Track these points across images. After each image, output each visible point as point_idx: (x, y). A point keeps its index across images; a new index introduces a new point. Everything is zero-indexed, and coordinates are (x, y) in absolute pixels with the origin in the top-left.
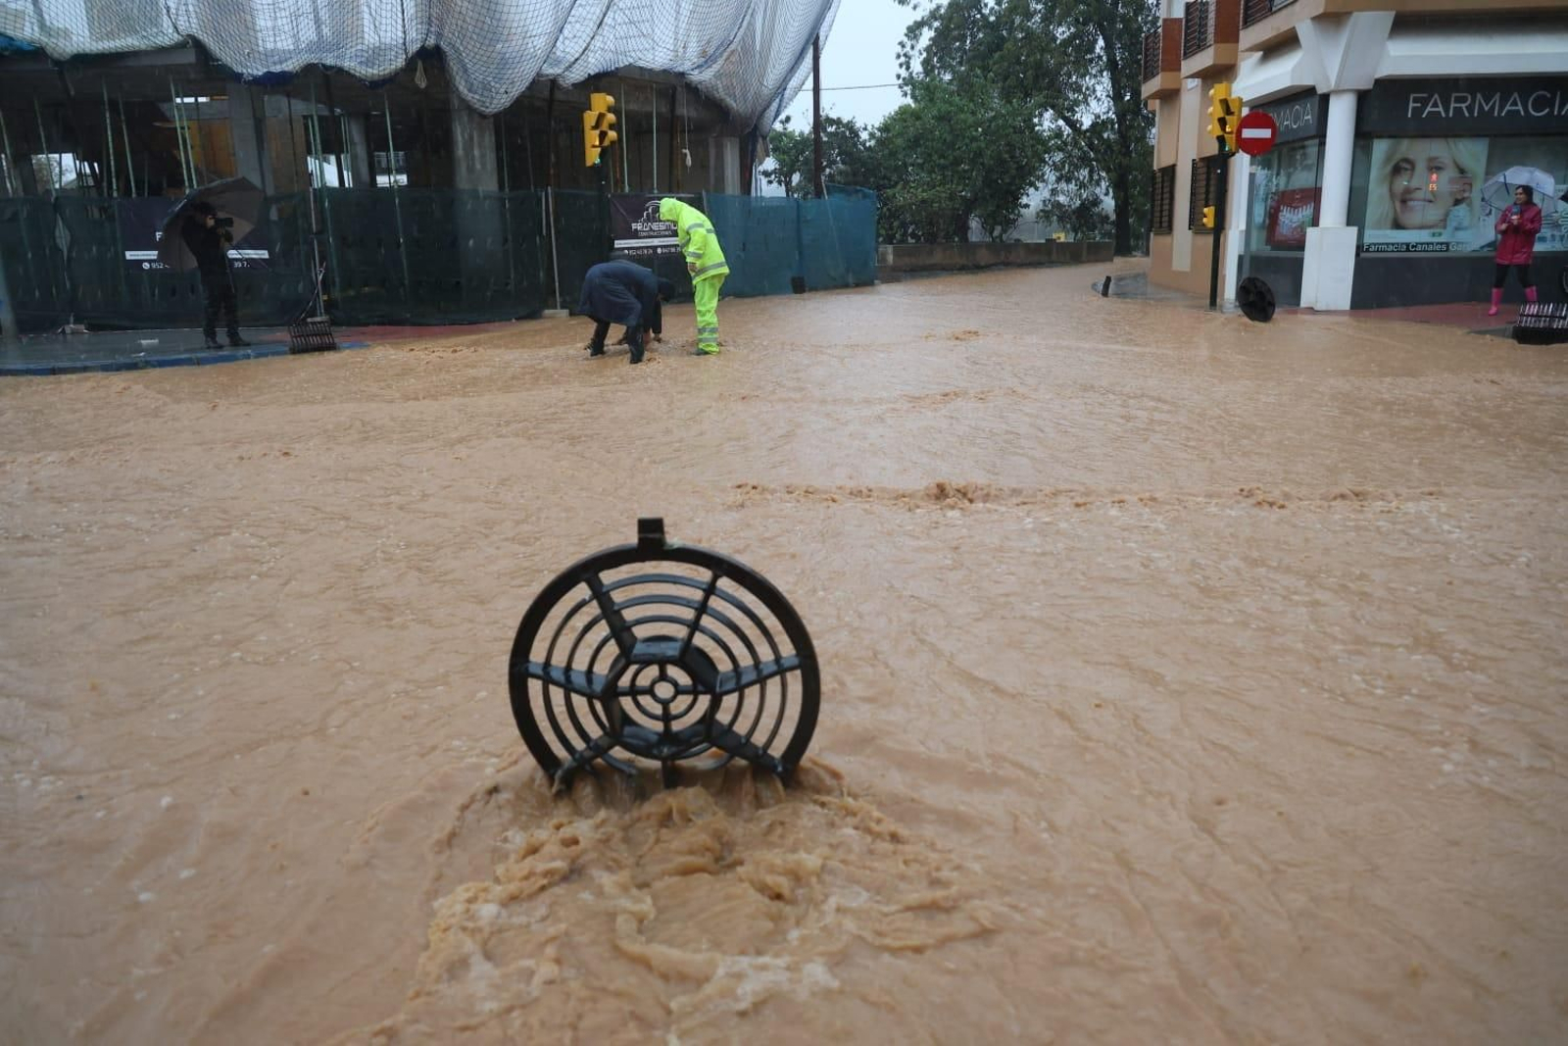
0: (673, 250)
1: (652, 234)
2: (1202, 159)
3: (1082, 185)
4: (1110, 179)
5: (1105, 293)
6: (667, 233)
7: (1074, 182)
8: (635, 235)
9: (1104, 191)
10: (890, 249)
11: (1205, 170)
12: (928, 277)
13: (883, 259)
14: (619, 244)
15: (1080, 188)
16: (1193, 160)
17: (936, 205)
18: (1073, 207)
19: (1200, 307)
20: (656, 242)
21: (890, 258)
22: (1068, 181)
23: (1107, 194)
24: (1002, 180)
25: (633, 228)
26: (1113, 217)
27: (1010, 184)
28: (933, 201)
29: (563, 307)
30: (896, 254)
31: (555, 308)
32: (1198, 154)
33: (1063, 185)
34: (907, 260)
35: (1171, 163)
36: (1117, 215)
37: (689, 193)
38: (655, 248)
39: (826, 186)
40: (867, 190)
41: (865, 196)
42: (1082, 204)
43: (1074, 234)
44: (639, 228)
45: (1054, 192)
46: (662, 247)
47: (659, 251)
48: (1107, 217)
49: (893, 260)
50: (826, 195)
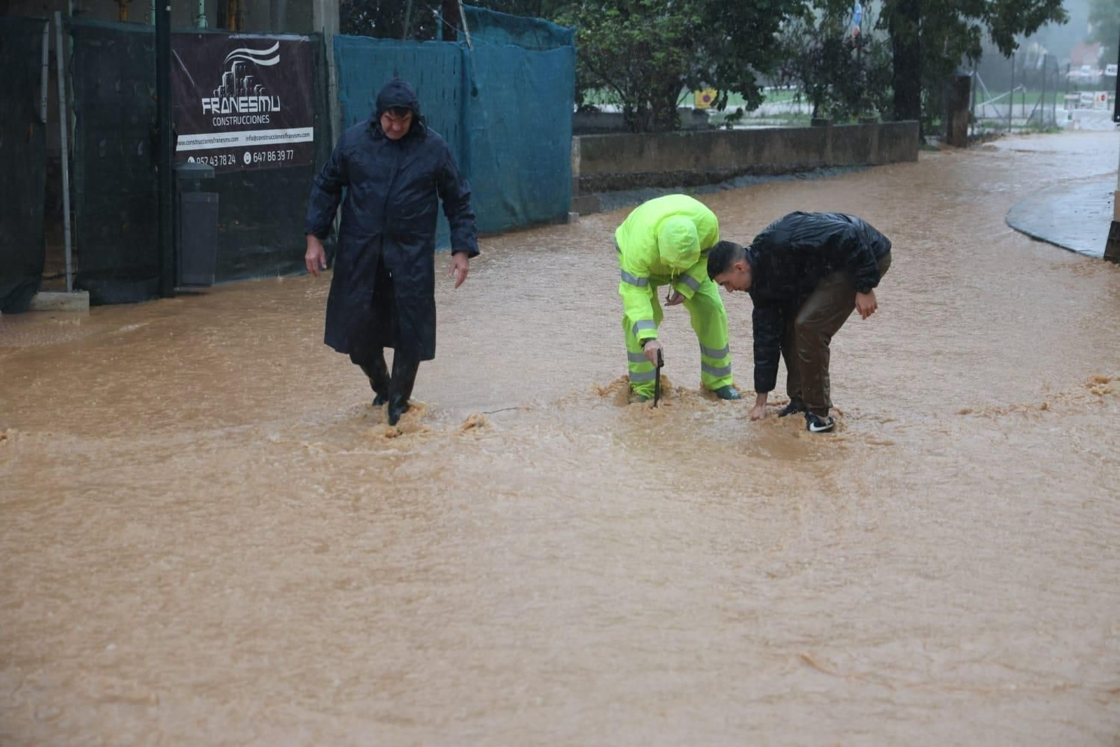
0: (271, 156)
1: (236, 120)
6: (260, 120)
8: (206, 123)
10: (576, 143)
14: (186, 142)
20: (242, 139)
21: (576, 163)
25: (205, 107)
29: (77, 286)
30: (586, 155)
31: (66, 291)
34: (603, 167)
37: (301, 35)
38: (239, 151)
40: (552, 24)
41: (551, 38)
44: (214, 108)
46: (252, 149)
47: (247, 158)
49: (581, 166)
50: (467, 33)
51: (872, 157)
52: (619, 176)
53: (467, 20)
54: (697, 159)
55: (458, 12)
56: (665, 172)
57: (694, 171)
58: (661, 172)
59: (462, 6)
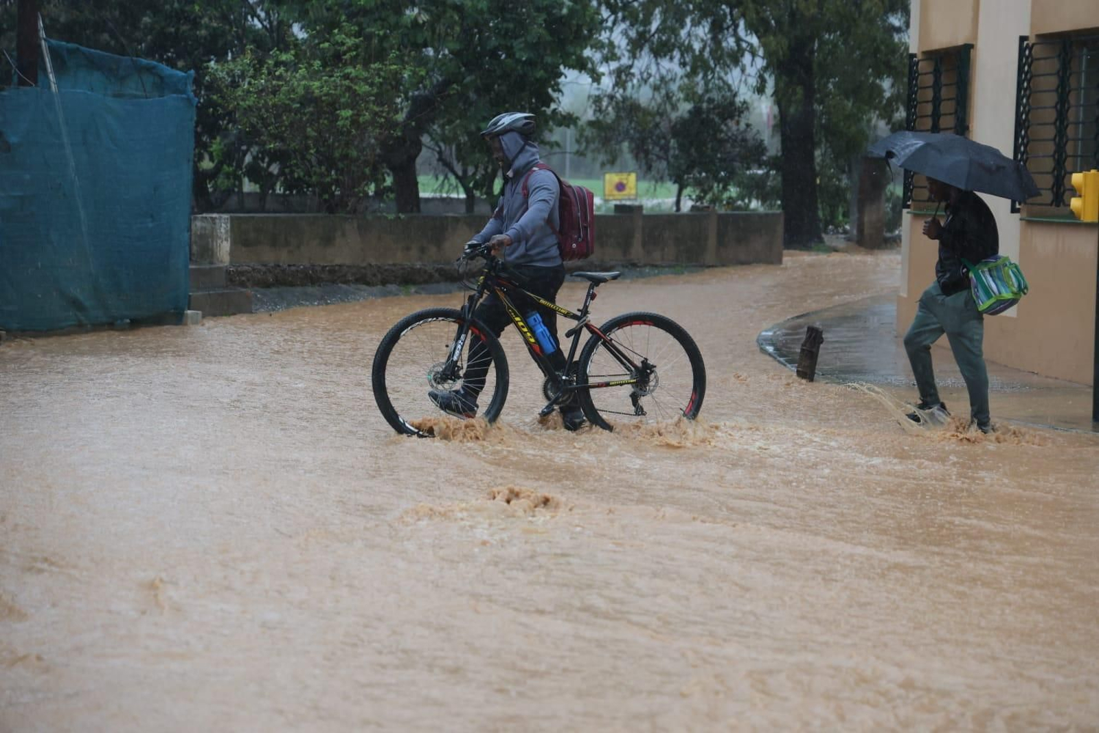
2: (1045, 38)
3: (698, 65)
4: (768, 55)
5: (807, 372)
7: (677, 54)
9: (753, 81)
10: (222, 223)
11: (1055, 65)
12: (322, 299)
13: (207, 251)
15: (694, 72)
16: (1023, 39)
17: (347, 113)
18: (674, 116)
19: (1070, 422)
21: (224, 249)
22: (661, 51)
23: (760, 90)
24: (510, 55)
26: (773, 145)
27: (530, 63)
28: (334, 105)
30: (241, 239)
32: (1033, 26)
33: (644, 60)
34: (269, 256)
35: (960, 42)
36: (785, 141)
39: (52, 49)
40: (166, 70)
41: (163, 85)
42: (696, 112)
43: (675, 187)
45: (622, 76)
48: (760, 148)
49: (232, 253)
50: (51, 76)
51: (709, 257)
52: (293, 268)
53: (53, 59)
54: (423, 250)
55: (40, 46)
56: (370, 265)
57: (418, 265)
58: (364, 265)
59: (45, 40)
